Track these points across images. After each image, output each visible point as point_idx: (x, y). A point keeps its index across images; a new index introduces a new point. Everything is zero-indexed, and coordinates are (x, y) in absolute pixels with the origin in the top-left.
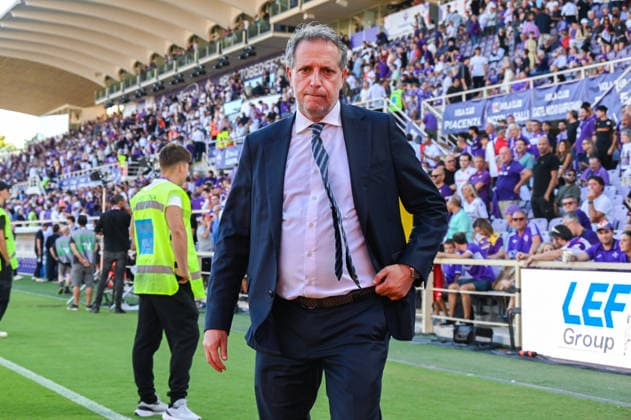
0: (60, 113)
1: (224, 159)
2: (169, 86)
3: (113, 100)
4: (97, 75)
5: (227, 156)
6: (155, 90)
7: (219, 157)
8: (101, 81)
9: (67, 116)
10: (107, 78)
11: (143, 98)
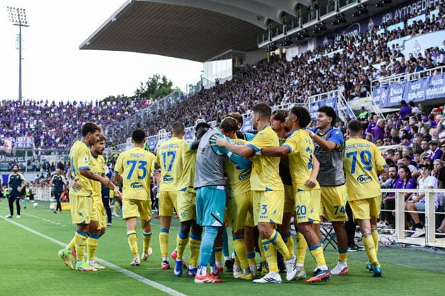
0: (223, 58)
1: (388, 98)
2: (331, 27)
3: (275, 43)
4: (260, 18)
5: (391, 94)
6: (317, 31)
7: (384, 96)
8: (262, 25)
9: (230, 61)
10: (269, 21)
11: (306, 39)
